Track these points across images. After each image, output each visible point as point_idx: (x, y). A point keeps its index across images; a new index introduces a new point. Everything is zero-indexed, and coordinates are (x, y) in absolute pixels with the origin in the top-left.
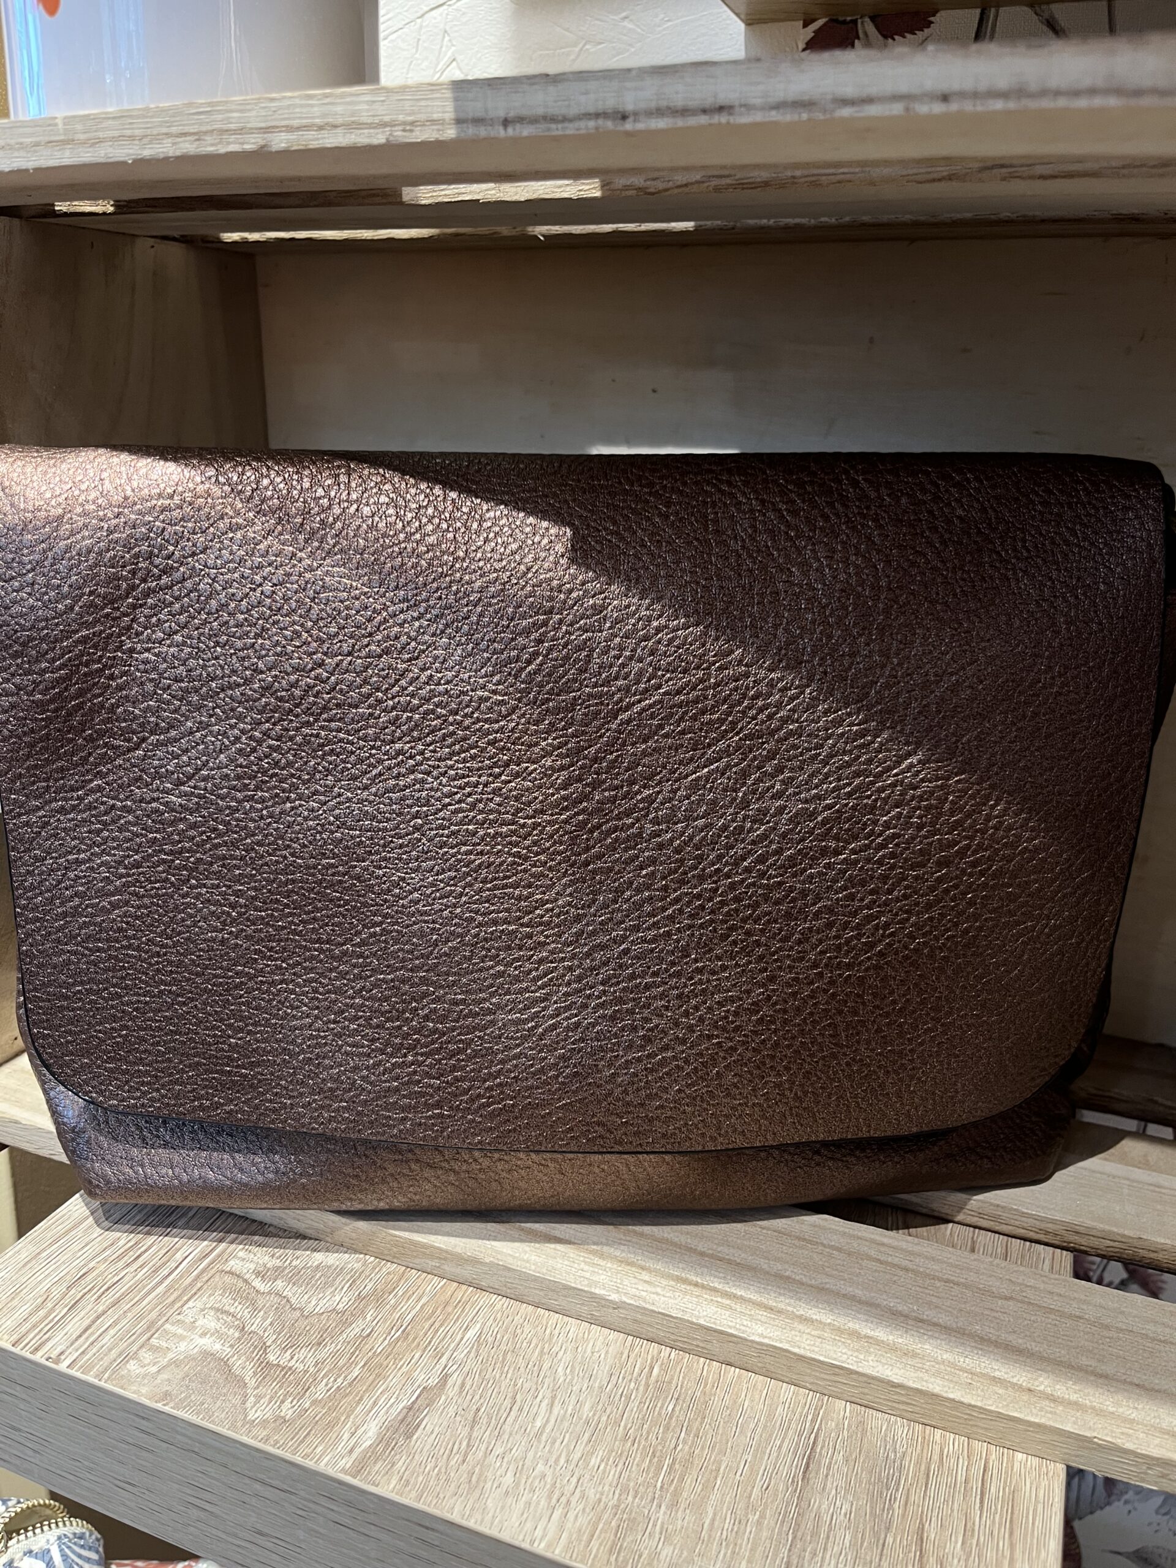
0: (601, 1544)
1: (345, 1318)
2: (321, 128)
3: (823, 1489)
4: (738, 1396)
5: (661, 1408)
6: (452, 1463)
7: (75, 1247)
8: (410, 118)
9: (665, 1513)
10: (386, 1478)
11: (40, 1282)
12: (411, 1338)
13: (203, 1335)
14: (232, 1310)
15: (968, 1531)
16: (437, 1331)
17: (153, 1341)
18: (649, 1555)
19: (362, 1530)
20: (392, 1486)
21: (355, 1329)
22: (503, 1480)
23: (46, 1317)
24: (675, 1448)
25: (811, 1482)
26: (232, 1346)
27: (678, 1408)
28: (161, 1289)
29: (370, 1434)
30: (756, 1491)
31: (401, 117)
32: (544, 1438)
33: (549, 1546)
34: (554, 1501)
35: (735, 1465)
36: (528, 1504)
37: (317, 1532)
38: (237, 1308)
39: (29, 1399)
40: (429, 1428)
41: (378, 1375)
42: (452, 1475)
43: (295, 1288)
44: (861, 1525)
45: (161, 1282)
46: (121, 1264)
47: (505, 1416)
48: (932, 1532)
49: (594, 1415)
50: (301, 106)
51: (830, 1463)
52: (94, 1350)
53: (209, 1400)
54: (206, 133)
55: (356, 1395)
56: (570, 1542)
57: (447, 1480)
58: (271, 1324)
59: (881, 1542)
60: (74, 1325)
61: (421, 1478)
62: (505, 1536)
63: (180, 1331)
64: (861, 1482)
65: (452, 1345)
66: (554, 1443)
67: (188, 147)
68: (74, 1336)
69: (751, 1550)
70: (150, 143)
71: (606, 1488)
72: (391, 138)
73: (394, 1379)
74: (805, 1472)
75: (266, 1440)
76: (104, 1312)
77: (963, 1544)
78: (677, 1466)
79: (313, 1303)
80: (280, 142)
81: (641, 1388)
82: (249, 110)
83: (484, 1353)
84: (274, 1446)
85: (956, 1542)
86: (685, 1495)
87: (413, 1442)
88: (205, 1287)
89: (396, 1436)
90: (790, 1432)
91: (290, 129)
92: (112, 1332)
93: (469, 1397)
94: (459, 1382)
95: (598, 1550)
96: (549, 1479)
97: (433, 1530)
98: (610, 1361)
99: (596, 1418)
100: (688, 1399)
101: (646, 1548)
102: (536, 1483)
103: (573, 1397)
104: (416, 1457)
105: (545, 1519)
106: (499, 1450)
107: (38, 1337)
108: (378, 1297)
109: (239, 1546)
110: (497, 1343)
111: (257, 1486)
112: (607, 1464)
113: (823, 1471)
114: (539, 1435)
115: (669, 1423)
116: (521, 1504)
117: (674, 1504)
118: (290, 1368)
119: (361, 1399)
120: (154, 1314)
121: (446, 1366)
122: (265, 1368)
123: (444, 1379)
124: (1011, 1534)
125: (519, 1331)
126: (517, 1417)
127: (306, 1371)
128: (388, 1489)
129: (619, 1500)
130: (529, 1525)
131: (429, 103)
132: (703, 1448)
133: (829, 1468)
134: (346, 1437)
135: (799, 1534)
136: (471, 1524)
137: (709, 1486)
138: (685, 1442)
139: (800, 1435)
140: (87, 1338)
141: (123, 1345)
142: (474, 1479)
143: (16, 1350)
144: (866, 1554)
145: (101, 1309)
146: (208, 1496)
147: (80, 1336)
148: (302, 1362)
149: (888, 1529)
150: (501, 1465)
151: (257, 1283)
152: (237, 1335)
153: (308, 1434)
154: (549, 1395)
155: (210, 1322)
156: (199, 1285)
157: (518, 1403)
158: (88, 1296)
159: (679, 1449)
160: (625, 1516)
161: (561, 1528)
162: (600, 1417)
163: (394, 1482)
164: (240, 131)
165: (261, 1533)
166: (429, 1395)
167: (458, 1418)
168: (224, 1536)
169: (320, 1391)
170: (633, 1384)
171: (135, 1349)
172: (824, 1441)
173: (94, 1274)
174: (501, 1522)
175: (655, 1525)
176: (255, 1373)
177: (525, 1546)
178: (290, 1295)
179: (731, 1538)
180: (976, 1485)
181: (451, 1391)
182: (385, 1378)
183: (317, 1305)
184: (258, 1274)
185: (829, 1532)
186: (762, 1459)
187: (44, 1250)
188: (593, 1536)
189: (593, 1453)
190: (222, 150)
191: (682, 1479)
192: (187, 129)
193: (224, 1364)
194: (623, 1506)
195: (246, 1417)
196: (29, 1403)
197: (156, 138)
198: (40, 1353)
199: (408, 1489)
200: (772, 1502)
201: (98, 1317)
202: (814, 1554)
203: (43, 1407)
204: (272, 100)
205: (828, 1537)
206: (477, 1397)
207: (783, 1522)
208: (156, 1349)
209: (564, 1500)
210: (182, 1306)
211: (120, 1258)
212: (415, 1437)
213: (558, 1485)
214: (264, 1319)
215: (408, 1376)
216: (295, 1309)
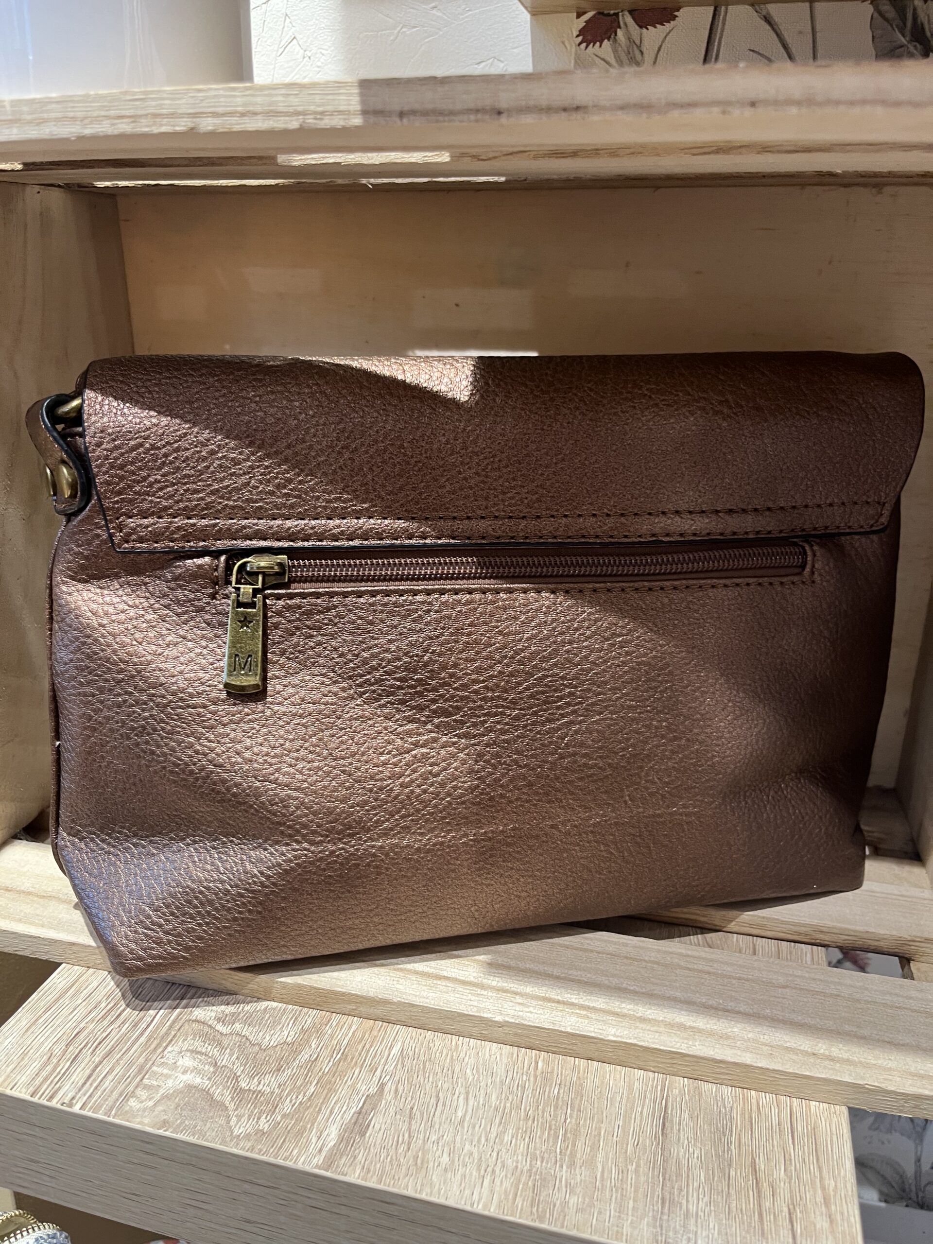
0: (523, 1201)
1: (294, 1048)
2: (243, 115)
3: (679, 1141)
4: (604, 1077)
5: (549, 1092)
6: (400, 1151)
7: (66, 1012)
8: (320, 109)
9: (567, 1171)
10: (351, 1168)
11: (43, 1043)
12: (350, 1058)
13: (185, 1072)
14: (204, 1051)
15: (787, 1161)
16: (369, 1051)
17: (146, 1081)
18: (561, 1204)
19: (334, 1210)
20: (357, 1175)
21: (305, 1056)
22: (442, 1160)
23: (54, 1070)
24: (565, 1121)
25: (669, 1136)
26: (209, 1079)
27: (561, 1091)
28: (143, 1039)
29: (332, 1136)
30: (630, 1148)
31: (312, 108)
32: (466, 1125)
33: (485, 1206)
34: (482, 1172)
35: (611, 1129)
36: (464, 1176)
37: (296, 1215)
38: (207, 1048)
39: (46, 1137)
40: (377, 1127)
41: (330, 1090)
42: (402, 1160)
43: (251, 1028)
44: (710, 1165)
45: (142, 1034)
46: (105, 1023)
47: (433, 1110)
48: (761, 1165)
49: (500, 1103)
50: (226, 96)
51: (680, 1120)
52: (99, 1093)
53: (200, 1123)
54: (141, 116)
55: (316, 1107)
56: (500, 1202)
57: (399, 1165)
58: (237, 1058)
59: (727, 1175)
60: (78, 1075)
61: (378, 1166)
62: (451, 1203)
63: (165, 1071)
64: (704, 1132)
65: (383, 1061)
66: (474, 1127)
67: (125, 127)
68: (80, 1084)
69: (635, 1192)
70: (91, 123)
71: (520, 1158)
72: (305, 125)
73: (343, 1091)
74: (663, 1130)
75: (252, 1149)
76: (100, 1062)
77: (785, 1170)
78: (569, 1135)
79: (268, 1038)
80: (207, 124)
81: (532, 1079)
82: (179, 99)
83: (408, 1063)
84: (259, 1154)
85: (780, 1169)
86: (578, 1156)
87: (367, 1139)
88: (178, 1034)
89: (353, 1135)
90: (647, 1101)
91: (215, 115)
92: (110, 1077)
93: (403, 1100)
94: (393, 1088)
95: (522, 1205)
96: (476, 1155)
97: (393, 1204)
98: (505, 1061)
99: (502, 1105)
100: (568, 1084)
101: (557, 1199)
102: (467, 1159)
103: (482, 1091)
104: (372, 1150)
105: (478, 1186)
106: (434, 1138)
107: (50, 1088)
108: (317, 1030)
109: (230, 1233)
110: (416, 1056)
111: (247, 1186)
112: (517, 1139)
113: (676, 1127)
114: (462, 1122)
115: (557, 1103)
116: (458, 1177)
117: (572, 1165)
118: (260, 1091)
119: (320, 1109)
120: (141, 1060)
121: (381, 1077)
122: (240, 1094)
123: (382, 1087)
124: (818, 1160)
125: (431, 1045)
126: (443, 1112)
127: (273, 1093)
128: (354, 1177)
129: (531, 1165)
130: (467, 1192)
131: (336, 97)
132: (585, 1120)
133: (680, 1124)
134: (314, 1140)
135: (667, 1176)
136: (423, 1196)
137: (595, 1148)
138: (571, 1116)
139: (655, 1102)
140: (91, 1085)
141: (121, 1087)
142: (419, 1161)
143: (35, 1100)
144: (718, 1186)
145: (97, 1060)
146: (203, 1198)
147: (85, 1083)
148: (268, 1085)
149: (730, 1165)
150: (438, 1149)
151: (219, 1027)
152: (212, 1069)
153: (284, 1141)
154: (463, 1090)
155: (187, 1061)
156: (173, 1033)
157: (441, 1101)
158: (84, 1051)
159: (568, 1122)
160: (538, 1177)
161: (492, 1192)
162: (505, 1104)
163: (358, 1172)
164: (172, 115)
165: (248, 1222)
166: (372, 1101)
167: (398, 1117)
168: (217, 1227)
169: (287, 1107)
170: (525, 1077)
171: (131, 1088)
172: (672, 1105)
173: (86, 1032)
174: (445, 1192)
175: (561, 1181)
176: (233, 1099)
177: (468, 1208)
178: (248, 1034)
179: (618, 1185)
180: (787, 1126)
181: (389, 1096)
182: (336, 1091)
183: (270, 1040)
184: (219, 1020)
185: (688, 1172)
186: (630, 1123)
187: (40, 1017)
188: (516, 1195)
189: (505, 1132)
190: (156, 130)
191: (574, 1145)
192: (124, 113)
193: (207, 1095)
194: (534, 1170)
195: (232, 1133)
196: (46, 1139)
197: (97, 119)
198: (55, 1101)
199: (370, 1175)
200: (643, 1154)
201: (97, 1067)
202: (681, 1190)
203: (58, 1142)
204: (200, 91)
205: (688, 1176)
206: (409, 1099)
207: (654, 1168)
208: (148, 1088)
209: (490, 1169)
210: (163, 1051)
211: (104, 1017)
212: (368, 1135)
213: (483, 1159)
214: (231, 1055)
215: (353, 1087)
216: (253, 1045)
